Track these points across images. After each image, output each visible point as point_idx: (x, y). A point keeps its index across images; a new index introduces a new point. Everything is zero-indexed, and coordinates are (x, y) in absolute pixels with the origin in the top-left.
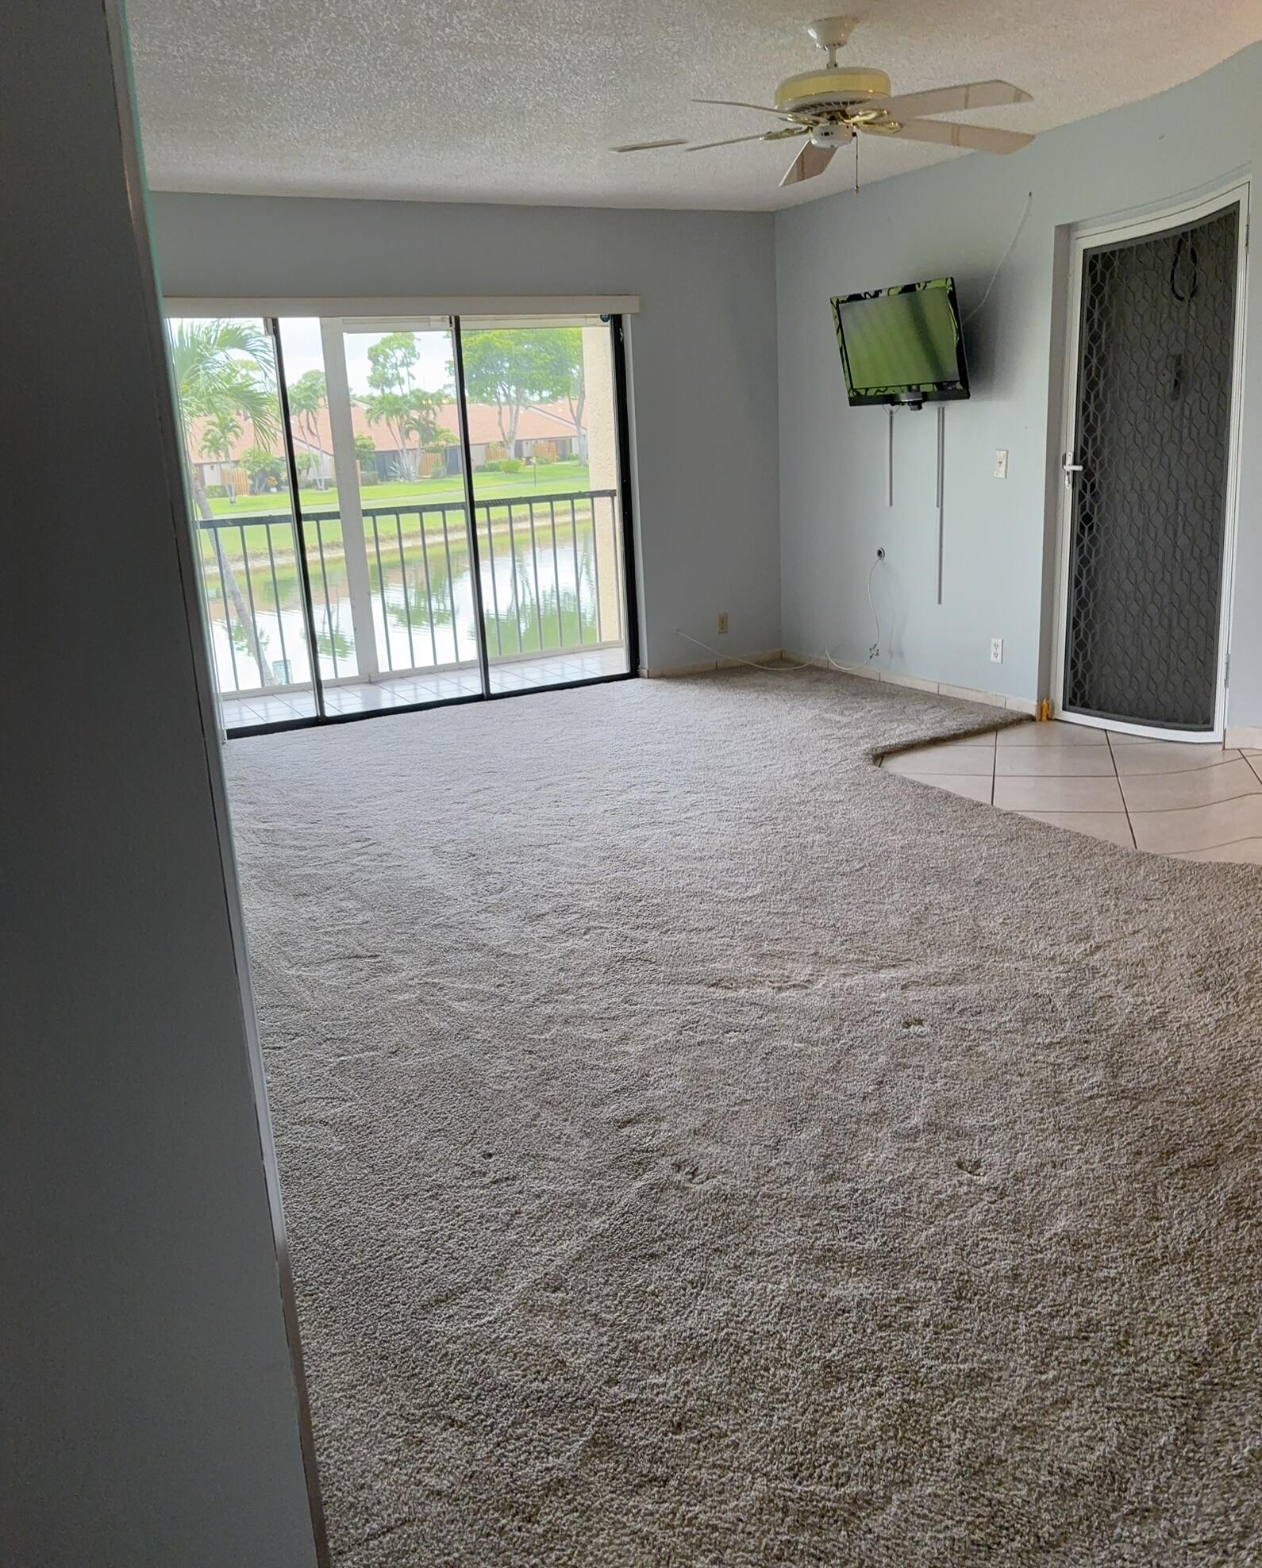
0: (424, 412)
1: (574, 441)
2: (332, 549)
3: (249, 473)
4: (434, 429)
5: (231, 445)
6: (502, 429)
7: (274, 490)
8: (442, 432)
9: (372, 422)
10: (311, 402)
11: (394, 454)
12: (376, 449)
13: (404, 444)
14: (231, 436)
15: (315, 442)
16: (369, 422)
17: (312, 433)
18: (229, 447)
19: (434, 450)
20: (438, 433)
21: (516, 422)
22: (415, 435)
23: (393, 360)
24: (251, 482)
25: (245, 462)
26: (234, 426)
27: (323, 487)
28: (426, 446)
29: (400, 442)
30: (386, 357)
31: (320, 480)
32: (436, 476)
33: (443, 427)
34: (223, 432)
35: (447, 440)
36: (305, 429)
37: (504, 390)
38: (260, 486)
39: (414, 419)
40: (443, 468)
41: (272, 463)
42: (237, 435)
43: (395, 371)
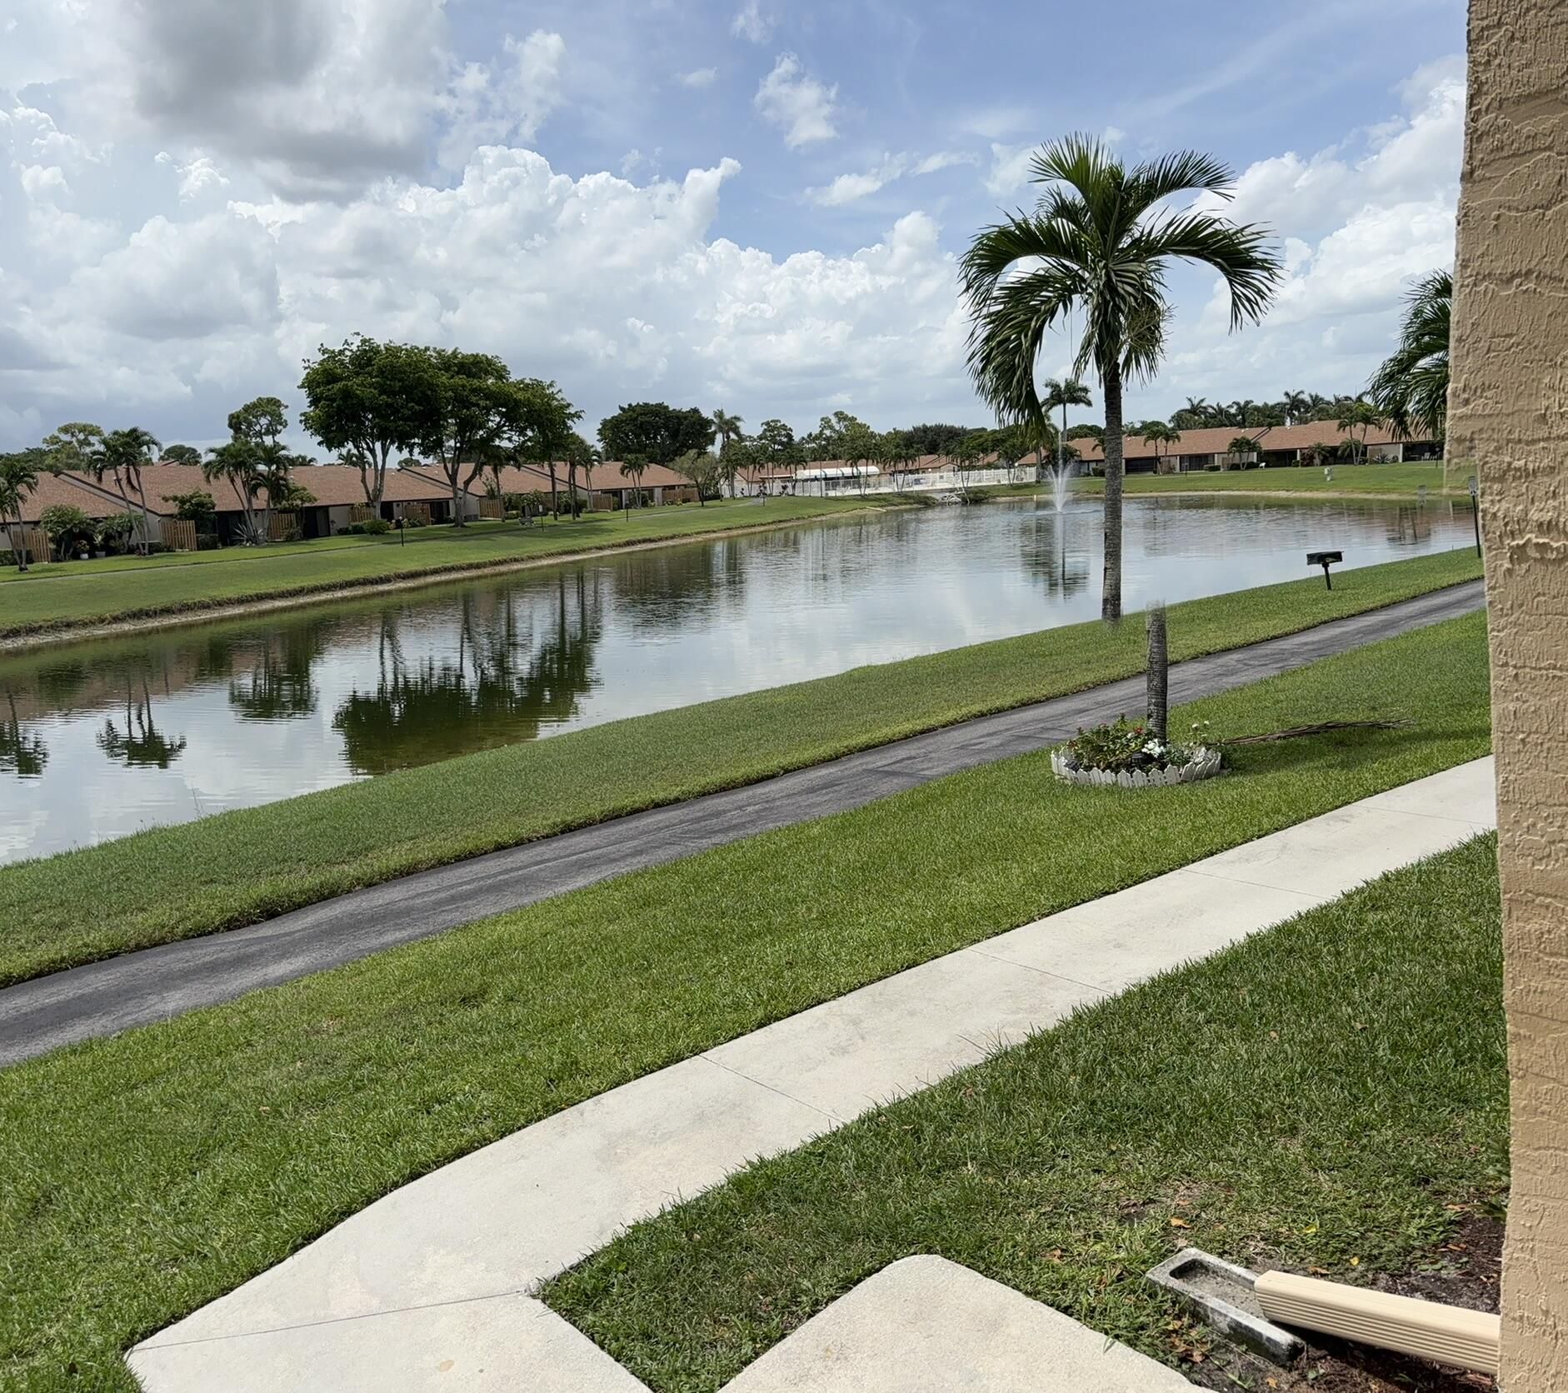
0: (274, 467)
1: (451, 503)
2: (139, 618)
3: (50, 535)
4: (287, 486)
5: (21, 498)
6: (366, 487)
7: (85, 556)
8: (297, 490)
9: (211, 478)
10: (130, 450)
11: (239, 515)
12: (217, 509)
13: (249, 501)
14: (22, 489)
15: (137, 499)
16: (208, 477)
17: (133, 487)
18: (20, 502)
19: (284, 511)
20: (291, 491)
21: (382, 479)
22: (263, 493)
23: (258, 428)
24: (52, 546)
25: (47, 523)
26: (25, 476)
27: (146, 551)
28: (278, 506)
29: (245, 502)
30: (250, 425)
31: (143, 545)
32: (290, 539)
33: (299, 485)
34: (9, 483)
35: (302, 499)
36: (124, 482)
37: (367, 444)
38: (66, 551)
39: (260, 474)
40: (297, 529)
41: (81, 522)
42: (30, 487)
43: (259, 440)
